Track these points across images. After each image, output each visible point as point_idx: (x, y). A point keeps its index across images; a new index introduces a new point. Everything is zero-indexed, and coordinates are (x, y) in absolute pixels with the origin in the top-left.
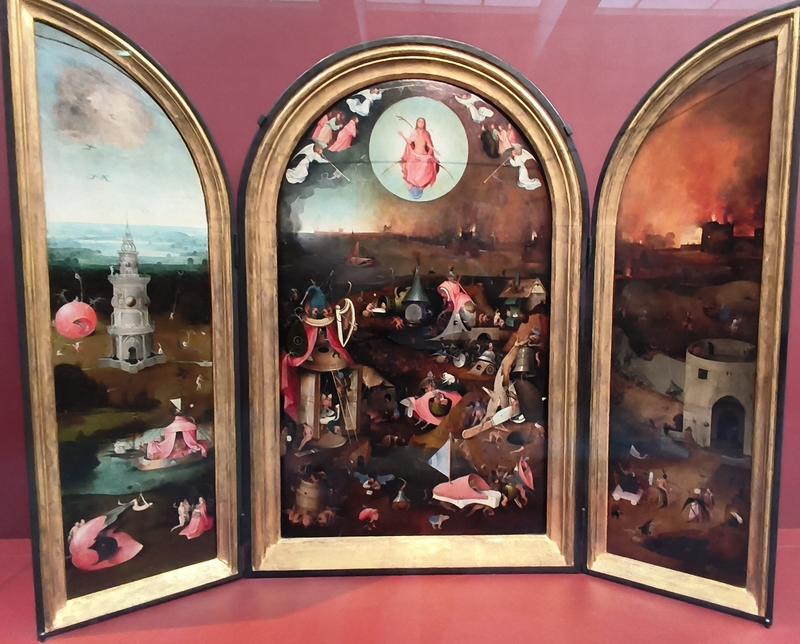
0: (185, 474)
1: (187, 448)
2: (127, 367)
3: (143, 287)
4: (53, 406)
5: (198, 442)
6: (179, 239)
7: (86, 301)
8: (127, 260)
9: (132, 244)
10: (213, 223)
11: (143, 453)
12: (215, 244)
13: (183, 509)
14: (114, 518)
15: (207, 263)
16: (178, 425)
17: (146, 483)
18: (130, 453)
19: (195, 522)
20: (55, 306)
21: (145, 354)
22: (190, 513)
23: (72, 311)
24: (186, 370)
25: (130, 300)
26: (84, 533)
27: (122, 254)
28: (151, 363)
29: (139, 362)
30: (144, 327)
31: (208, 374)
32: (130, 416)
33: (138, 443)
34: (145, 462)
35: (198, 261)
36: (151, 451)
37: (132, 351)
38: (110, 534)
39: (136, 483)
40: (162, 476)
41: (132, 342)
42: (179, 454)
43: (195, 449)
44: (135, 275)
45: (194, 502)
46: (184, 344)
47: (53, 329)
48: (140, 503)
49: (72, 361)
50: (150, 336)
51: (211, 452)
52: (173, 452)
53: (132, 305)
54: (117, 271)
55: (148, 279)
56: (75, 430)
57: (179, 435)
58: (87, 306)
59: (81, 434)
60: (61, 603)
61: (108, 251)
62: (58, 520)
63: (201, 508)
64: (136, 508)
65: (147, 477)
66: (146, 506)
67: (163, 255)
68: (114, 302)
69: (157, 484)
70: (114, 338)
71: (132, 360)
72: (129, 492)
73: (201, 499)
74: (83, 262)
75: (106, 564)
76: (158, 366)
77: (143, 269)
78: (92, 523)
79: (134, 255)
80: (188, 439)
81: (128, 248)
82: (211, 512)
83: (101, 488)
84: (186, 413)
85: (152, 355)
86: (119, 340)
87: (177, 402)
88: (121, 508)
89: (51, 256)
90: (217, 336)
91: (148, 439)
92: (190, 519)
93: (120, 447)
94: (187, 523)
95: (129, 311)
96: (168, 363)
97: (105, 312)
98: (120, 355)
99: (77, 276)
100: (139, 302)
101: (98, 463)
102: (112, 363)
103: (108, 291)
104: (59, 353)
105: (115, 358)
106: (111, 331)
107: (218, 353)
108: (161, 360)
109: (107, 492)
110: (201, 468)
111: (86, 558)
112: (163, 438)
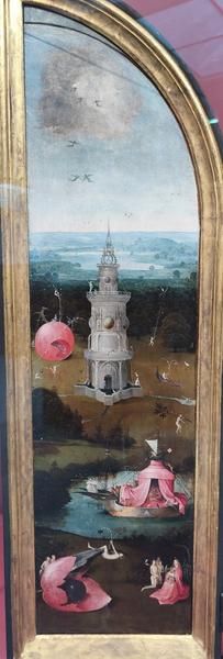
0: (159, 528)
1: (162, 499)
2: (102, 397)
3: (122, 307)
4: (30, 432)
5: (176, 494)
6: (164, 247)
7: (65, 321)
8: (107, 274)
9: (112, 256)
10: (207, 225)
11: (115, 496)
12: (206, 252)
13: (155, 568)
14: (83, 562)
15: (195, 276)
16: (153, 471)
17: (117, 530)
18: (101, 494)
19: (169, 586)
20: (35, 325)
21: (121, 384)
22: (163, 575)
23: (50, 330)
24: (164, 408)
25: (107, 321)
26: (54, 569)
27: (101, 267)
28: (126, 394)
29: (115, 393)
30: (122, 353)
31: (190, 415)
32: (103, 453)
33: (110, 484)
34: (117, 507)
35: (185, 274)
36: (123, 495)
37: (108, 379)
38: (79, 576)
39: (106, 528)
40: (135, 526)
41: (108, 370)
42: (153, 504)
43: (171, 502)
44: (114, 292)
45: (168, 564)
46: (164, 375)
47: (32, 349)
48: (110, 552)
49: (49, 387)
50: (127, 364)
51: (190, 510)
52: (147, 500)
53: (110, 327)
54: (96, 288)
55: (128, 297)
56: (51, 459)
57: (154, 482)
58: (65, 327)
59: (55, 464)
60: (30, 636)
61: (88, 263)
62: (31, 551)
63: (175, 573)
64: (106, 555)
65: (118, 524)
66: (116, 556)
67: (146, 267)
68: (92, 323)
69: (128, 534)
70: (90, 362)
71: (108, 391)
72: (100, 536)
73: (176, 562)
74: (62, 277)
75: (73, 607)
76: (133, 399)
77: (123, 286)
78: (62, 561)
79: (114, 267)
80: (164, 488)
81: (108, 260)
82: (187, 580)
83: (72, 526)
84: (163, 459)
85: (129, 386)
86: (96, 367)
87: (153, 444)
88: (91, 551)
89: (32, 270)
90: (202, 368)
91: (121, 480)
92: (164, 581)
93: (92, 485)
94: (159, 586)
95: (106, 333)
96: (146, 397)
97: (82, 333)
98: (95, 384)
99: (56, 294)
100: (117, 323)
101: (69, 499)
102: (88, 392)
103: (86, 309)
104: (37, 376)
105: (91, 386)
106: (87, 355)
107: (202, 391)
108: (136, 393)
109: (78, 531)
110: (177, 525)
111: (56, 596)
112: (137, 484)
